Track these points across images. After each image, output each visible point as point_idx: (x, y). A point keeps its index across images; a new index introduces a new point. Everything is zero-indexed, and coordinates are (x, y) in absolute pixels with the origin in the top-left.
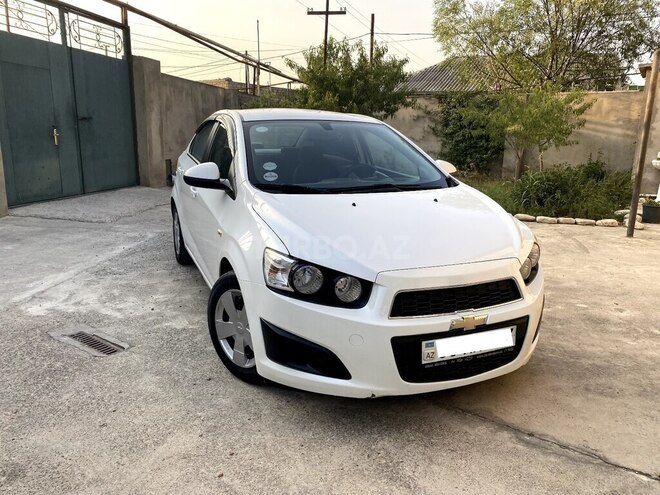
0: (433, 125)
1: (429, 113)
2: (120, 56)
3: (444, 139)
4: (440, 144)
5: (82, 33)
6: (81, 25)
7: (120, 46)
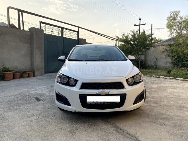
0: (168, 54)
1: (167, 50)
2: (76, 39)
3: (172, 58)
4: (171, 59)
5: (67, 34)
6: (67, 32)
7: (76, 36)
